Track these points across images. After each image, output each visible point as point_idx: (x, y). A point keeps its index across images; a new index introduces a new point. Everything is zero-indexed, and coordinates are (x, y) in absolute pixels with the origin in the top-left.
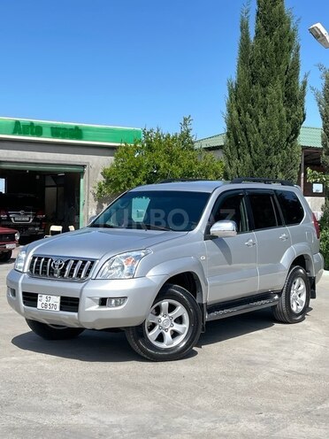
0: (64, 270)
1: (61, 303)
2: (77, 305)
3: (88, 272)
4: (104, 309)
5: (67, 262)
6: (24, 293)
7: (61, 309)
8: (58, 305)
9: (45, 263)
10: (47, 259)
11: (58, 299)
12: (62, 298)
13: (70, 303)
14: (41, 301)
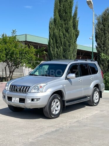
0: (20, 89)
2: (24, 101)
3: (28, 90)
4: (33, 102)
5: (21, 87)
6: (8, 97)
7: (19, 102)
8: (18, 101)
9: (14, 87)
11: (19, 99)
12: (20, 99)
13: (22, 100)
14: (13, 99)
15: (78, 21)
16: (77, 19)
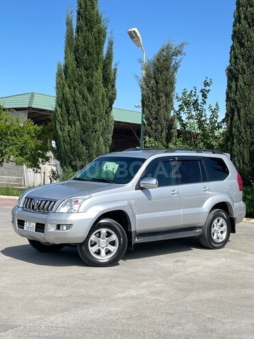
0: (39, 206)
1: (36, 227)
2: (44, 228)
3: (52, 208)
4: (58, 231)
5: (42, 201)
6: (18, 220)
7: (36, 231)
8: (34, 228)
9: (31, 202)
10: (32, 199)
11: (34, 224)
12: (37, 224)
13: (40, 227)
14: (26, 225)
15: (115, 70)
16: (113, 67)
